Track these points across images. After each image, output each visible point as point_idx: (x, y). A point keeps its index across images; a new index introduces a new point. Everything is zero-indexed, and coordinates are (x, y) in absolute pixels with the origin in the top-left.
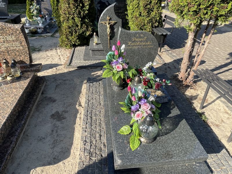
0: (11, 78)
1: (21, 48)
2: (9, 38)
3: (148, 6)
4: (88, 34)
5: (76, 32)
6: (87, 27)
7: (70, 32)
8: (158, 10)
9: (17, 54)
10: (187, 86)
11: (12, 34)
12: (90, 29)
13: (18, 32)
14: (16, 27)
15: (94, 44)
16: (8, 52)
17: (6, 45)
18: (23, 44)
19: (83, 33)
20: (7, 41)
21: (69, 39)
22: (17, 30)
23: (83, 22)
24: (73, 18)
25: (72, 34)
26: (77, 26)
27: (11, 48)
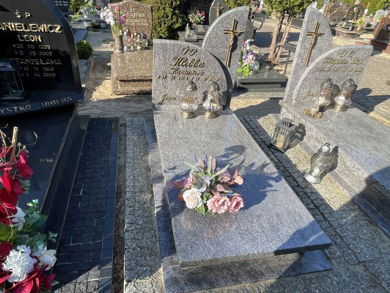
0: (140, 47)
1: (147, 24)
2: (140, 15)
4: (177, 26)
5: (165, 23)
6: (177, 19)
7: (159, 22)
9: (143, 29)
10: (275, 65)
11: (143, 12)
12: (180, 20)
13: (148, 11)
14: (148, 6)
15: (186, 35)
16: (136, 28)
17: (136, 21)
18: (149, 21)
19: (171, 25)
20: (138, 17)
21: (156, 31)
22: (148, 9)
23: (174, 14)
24: (164, 8)
25: (161, 26)
26: (167, 16)
27: (139, 24)
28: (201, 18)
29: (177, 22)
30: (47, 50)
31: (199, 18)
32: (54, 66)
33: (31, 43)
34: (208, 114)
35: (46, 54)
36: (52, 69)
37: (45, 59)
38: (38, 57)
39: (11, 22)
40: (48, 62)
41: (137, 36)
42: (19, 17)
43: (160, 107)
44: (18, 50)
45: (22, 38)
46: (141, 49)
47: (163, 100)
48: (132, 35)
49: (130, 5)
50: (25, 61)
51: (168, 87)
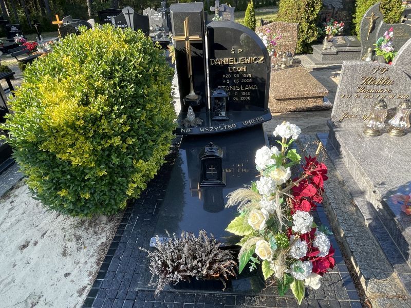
0: (284, 66)
1: (292, 43)
2: (286, 34)
3: (387, 6)
4: (312, 39)
6: (313, 33)
8: (399, 10)
9: (287, 48)
11: (289, 31)
12: (316, 34)
13: (294, 30)
15: (323, 48)
16: (280, 47)
17: (281, 40)
18: (294, 39)
20: (283, 37)
23: (310, 28)
26: (303, 31)
27: (284, 43)
28: (339, 29)
29: (313, 36)
30: (249, 78)
31: (337, 29)
32: (251, 91)
33: (238, 73)
34: (394, 132)
35: (247, 81)
36: (249, 93)
37: (244, 85)
38: (240, 84)
39: (226, 57)
40: (247, 87)
41: (282, 55)
42: (234, 52)
43: (339, 125)
44: (226, 79)
45: (231, 69)
46: (286, 68)
47: (344, 118)
48: (278, 55)
49: (277, 26)
50: (229, 87)
51: (351, 105)
